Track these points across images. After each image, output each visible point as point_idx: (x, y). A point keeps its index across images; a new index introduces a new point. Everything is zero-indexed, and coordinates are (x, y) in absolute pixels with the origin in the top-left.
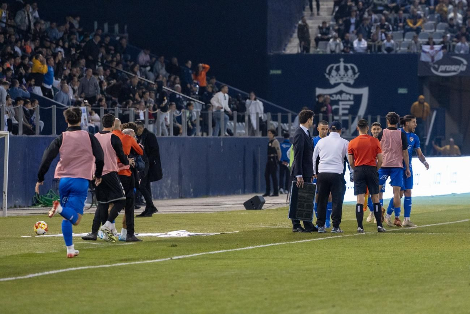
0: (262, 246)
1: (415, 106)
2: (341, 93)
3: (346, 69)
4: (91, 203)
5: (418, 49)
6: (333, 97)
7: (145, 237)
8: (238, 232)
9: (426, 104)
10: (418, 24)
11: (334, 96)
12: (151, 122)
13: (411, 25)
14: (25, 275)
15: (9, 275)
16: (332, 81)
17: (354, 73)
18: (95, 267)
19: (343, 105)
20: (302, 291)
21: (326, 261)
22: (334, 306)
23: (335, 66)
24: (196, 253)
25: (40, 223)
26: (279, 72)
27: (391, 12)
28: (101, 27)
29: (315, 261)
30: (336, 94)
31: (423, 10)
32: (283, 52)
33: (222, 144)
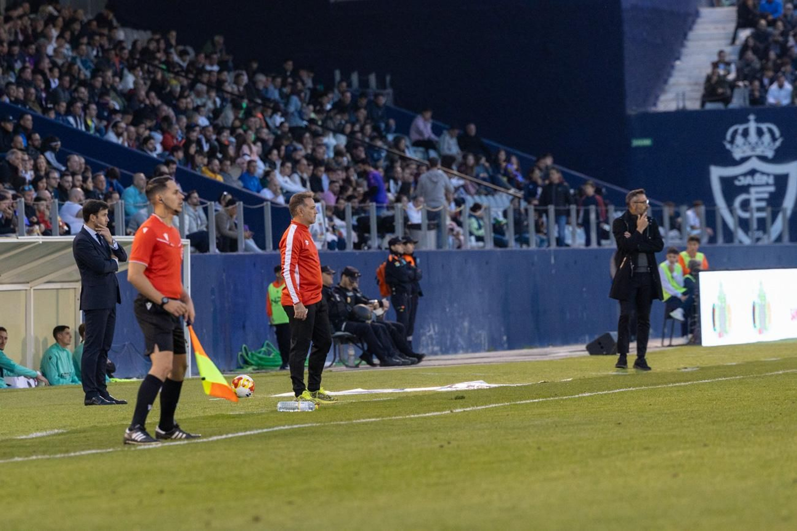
2: (753, 172)
3: (760, 133)
6: (740, 181)
8: (570, 380)
11: (742, 178)
12: (432, 227)
16: (737, 155)
17: (774, 139)
19: (757, 193)
23: (741, 128)
25: (241, 379)
26: (647, 142)
28: (346, 77)
30: (745, 175)
32: (653, 109)
33: (553, 261)
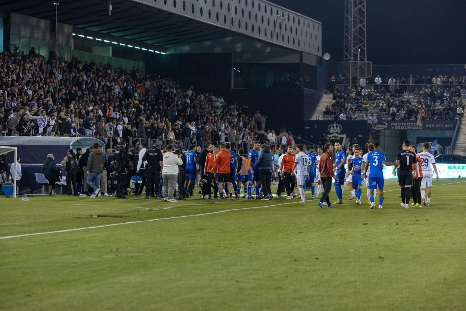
2: (334, 136)
3: (337, 127)
16: (331, 132)
17: (340, 128)
20: (331, 220)
23: (332, 125)
26: (309, 128)
30: (332, 137)
32: (310, 119)
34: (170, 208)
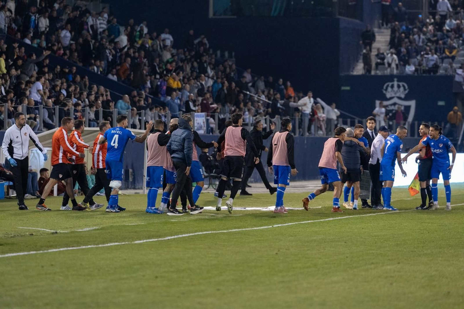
0: (339, 218)
1: (451, 114)
2: (395, 104)
3: (399, 86)
4: (208, 185)
5: (453, 72)
7: (251, 210)
8: (320, 207)
9: (459, 113)
10: (454, 53)
11: (390, 106)
13: (448, 53)
14: (165, 238)
15: (153, 237)
16: (388, 96)
17: (405, 90)
18: (216, 232)
20: (374, 252)
21: (389, 230)
22: (399, 263)
23: (390, 84)
24: (291, 222)
26: (348, 88)
27: (433, 44)
28: (215, 52)
29: (381, 229)
30: (391, 105)
31: (458, 42)
32: (351, 73)
33: (306, 142)
34: (87, 229)
